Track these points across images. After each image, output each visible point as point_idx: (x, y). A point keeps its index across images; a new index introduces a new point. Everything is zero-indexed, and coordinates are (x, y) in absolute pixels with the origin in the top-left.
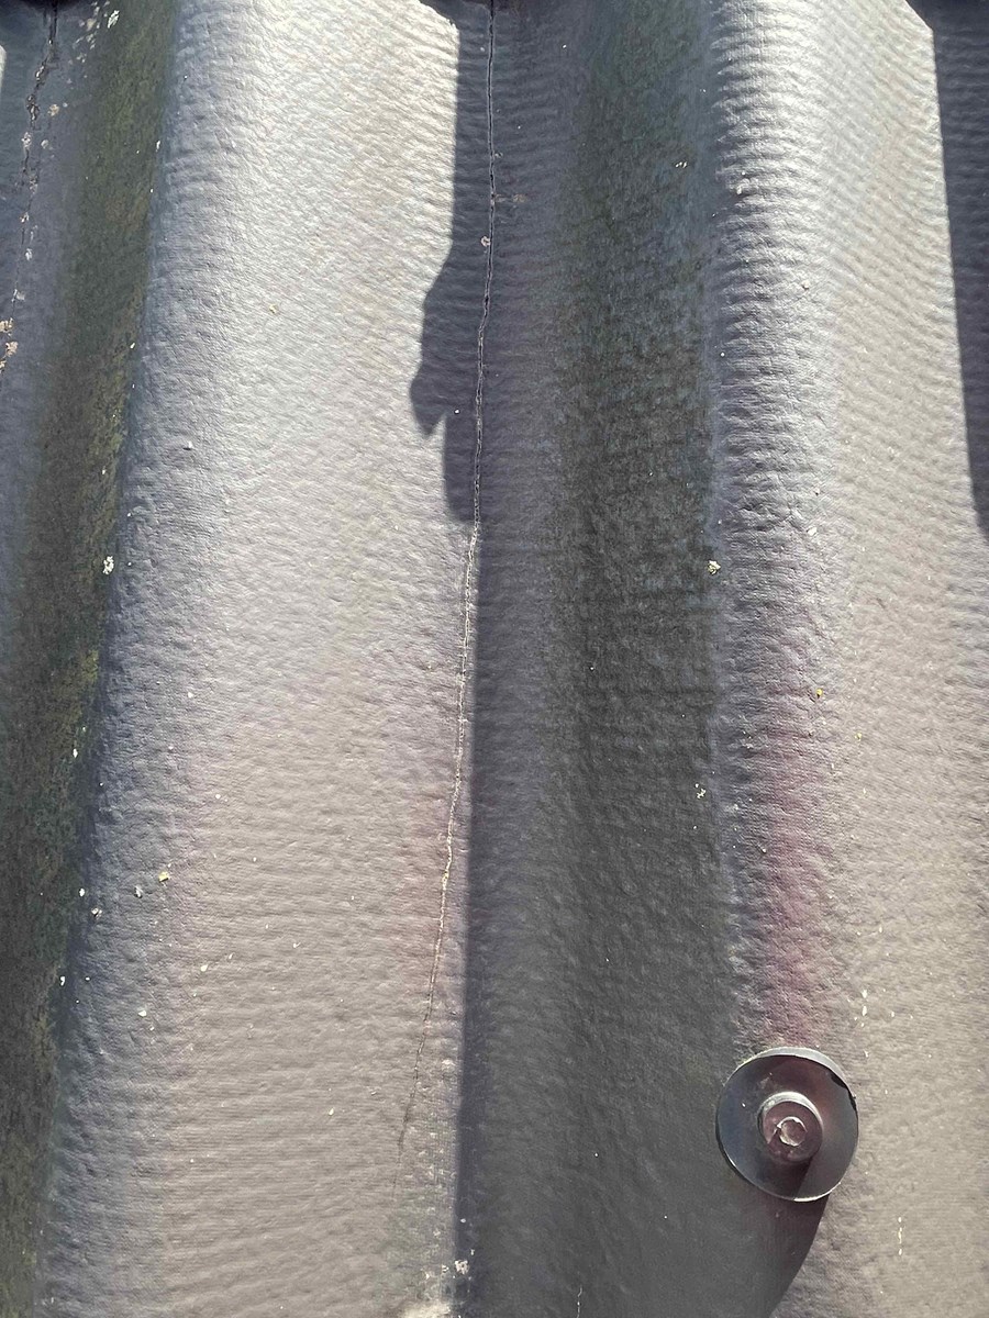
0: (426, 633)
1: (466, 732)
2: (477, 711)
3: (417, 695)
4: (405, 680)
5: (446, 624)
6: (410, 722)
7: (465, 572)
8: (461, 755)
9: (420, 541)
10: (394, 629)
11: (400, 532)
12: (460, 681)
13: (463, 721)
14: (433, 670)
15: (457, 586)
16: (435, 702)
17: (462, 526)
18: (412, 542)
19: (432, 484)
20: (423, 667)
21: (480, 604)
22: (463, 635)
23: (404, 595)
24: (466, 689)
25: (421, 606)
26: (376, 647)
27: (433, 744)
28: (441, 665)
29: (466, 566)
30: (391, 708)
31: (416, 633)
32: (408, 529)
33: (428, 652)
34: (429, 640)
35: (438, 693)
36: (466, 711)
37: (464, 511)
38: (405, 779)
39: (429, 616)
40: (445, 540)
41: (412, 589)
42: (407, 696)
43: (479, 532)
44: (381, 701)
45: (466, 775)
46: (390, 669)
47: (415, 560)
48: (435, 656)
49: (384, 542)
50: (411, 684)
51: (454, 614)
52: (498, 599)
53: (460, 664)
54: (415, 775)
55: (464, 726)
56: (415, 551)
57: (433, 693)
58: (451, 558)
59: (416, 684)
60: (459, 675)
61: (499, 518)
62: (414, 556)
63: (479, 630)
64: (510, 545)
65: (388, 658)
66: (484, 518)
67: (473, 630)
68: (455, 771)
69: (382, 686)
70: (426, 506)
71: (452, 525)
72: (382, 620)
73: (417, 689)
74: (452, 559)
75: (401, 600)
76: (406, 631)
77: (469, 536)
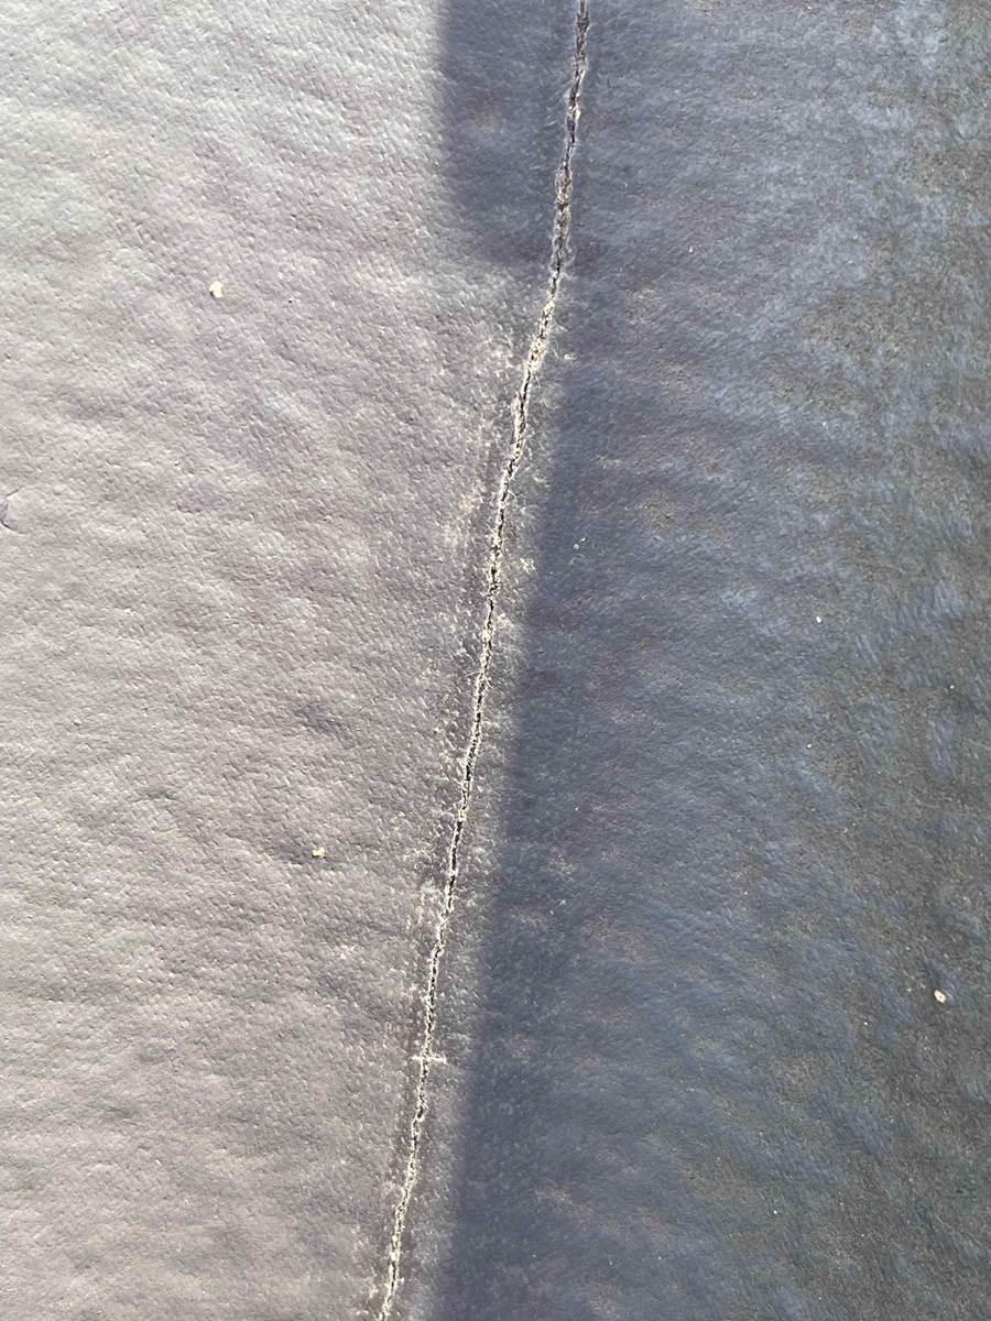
0: (314, 717)
1: (438, 1104)
2: (489, 1031)
3: (257, 959)
4: (217, 902)
5: (394, 687)
6: (225, 1061)
7: (490, 482)
8: (410, 1184)
9: (315, 343)
10: (184, 707)
11: (232, 305)
12: (436, 908)
13: (428, 1057)
14: (331, 862)
15: (453, 536)
16: (331, 985)
17: (498, 282)
18: (283, 349)
19: (383, 97)
20: (294, 851)
21: (538, 615)
22: (459, 734)
23: (235, 568)
24: (452, 941)
25: (300, 610)
26: (103, 786)
27: (311, 1138)
28: (365, 844)
29: (496, 456)
30: (152, 1011)
31: (272, 721)
32: (271, 294)
33: (317, 792)
34: (327, 744)
35: (346, 952)
36: (445, 1025)
37: (510, 218)
38: (192, 1263)
39: (333, 653)
40: (422, 342)
41: (272, 546)
42: (222, 961)
43: (561, 317)
44: (112, 988)
45: (425, 1257)
46: (158, 861)
47: (287, 424)
48: (345, 808)
49: (159, 356)
50: (242, 916)
51: (430, 648)
52: (607, 605)
53: (440, 849)
54: (232, 1246)
55: (435, 1079)
56: (290, 386)
57: (327, 951)
58: (442, 421)
59: (260, 916)
60: (429, 888)
61: (650, 267)
62: (287, 405)
63: (527, 720)
64: (683, 388)
65: (153, 819)
66: (588, 259)
67: (500, 721)
68: (383, 1243)
69: (123, 930)
70: (352, 190)
71: (457, 278)
72: (131, 675)
73: (263, 933)
74: (446, 422)
75: (219, 591)
76: (234, 713)
77: (523, 331)
